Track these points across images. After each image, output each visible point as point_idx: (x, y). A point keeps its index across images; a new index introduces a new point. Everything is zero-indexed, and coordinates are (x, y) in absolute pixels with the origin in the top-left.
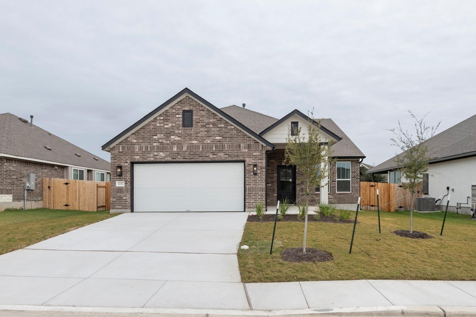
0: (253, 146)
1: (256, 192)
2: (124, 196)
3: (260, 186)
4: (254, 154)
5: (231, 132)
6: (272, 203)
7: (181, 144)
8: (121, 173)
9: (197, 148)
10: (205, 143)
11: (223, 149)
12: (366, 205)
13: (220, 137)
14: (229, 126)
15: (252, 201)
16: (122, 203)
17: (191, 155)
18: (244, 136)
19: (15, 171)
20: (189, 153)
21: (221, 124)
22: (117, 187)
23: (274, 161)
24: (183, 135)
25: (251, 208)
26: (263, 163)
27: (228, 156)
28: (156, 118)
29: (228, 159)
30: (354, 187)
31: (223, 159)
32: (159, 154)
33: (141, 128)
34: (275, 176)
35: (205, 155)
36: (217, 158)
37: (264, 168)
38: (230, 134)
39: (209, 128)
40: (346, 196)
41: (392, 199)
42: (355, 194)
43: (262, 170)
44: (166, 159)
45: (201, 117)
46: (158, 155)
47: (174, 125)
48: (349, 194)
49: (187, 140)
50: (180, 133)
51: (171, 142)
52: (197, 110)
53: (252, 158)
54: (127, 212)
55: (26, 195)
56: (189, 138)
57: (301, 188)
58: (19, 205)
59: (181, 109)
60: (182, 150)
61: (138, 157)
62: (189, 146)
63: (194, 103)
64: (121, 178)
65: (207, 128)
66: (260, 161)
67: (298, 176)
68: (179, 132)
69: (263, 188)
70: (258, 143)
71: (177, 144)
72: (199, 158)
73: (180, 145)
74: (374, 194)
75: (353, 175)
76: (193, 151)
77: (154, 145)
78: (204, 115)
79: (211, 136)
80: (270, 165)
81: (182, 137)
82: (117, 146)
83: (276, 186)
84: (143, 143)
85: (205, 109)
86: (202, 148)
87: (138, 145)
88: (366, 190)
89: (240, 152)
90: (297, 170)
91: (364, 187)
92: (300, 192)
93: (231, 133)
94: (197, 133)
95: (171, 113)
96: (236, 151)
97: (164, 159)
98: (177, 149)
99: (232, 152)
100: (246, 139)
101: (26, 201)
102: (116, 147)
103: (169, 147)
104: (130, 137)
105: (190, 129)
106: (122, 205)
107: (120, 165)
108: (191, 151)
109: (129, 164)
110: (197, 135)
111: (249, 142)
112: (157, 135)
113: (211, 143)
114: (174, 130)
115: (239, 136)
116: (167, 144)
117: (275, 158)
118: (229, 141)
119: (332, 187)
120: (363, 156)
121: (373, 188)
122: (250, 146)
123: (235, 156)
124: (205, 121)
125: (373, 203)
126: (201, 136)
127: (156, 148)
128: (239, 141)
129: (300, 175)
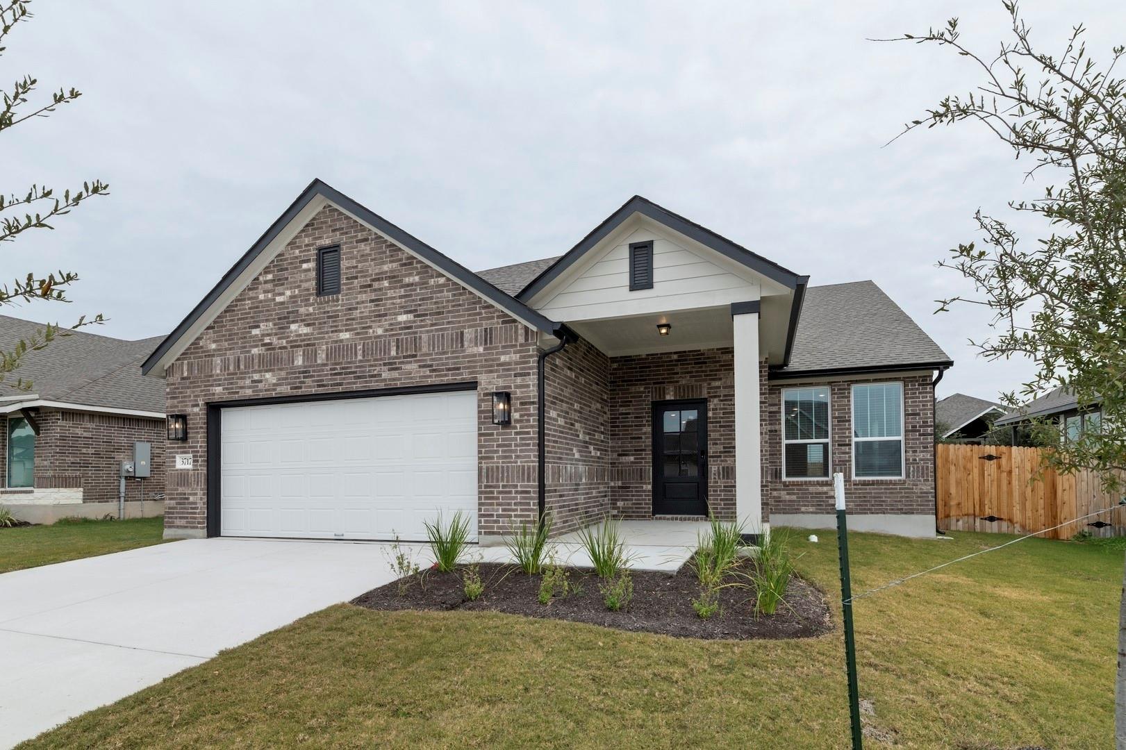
0: (501, 336)
1: (508, 481)
2: (190, 494)
3: (521, 462)
4: (503, 358)
5: (439, 295)
6: (638, 512)
7: (314, 345)
8: (185, 432)
9: (351, 353)
10: (370, 338)
11: (415, 351)
12: (967, 515)
13: (409, 315)
14: (432, 277)
15: (498, 510)
16: (188, 513)
17: (336, 374)
18: (474, 303)
19: (92, 438)
20: (331, 369)
21: (410, 275)
22: (177, 470)
23: (642, 389)
24: (317, 319)
25: (493, 533)
26: (528, 386)
27: (431, 371)
28: (257, 279)
29: (429, 381)
30: (915, 460)
31: (416, 381)
32: (263, 378)
33: (226, 311)
34: (645, 433)
35: (369, 371)
36: (400, 379)
37: (533, 403)
38: (436, 303)
39: (380, 289)
40: (885, 489)
41: (1066, 498)
42: (917, 485)
43: (526, 409)
44: (279, 389)
45: (359, 262)
46: (260, 381)
47: (297, 291)
48: (895, 484)
49: (327, 333)
50: (311, 314)
51: (291, 342)
52: (351, 242)
53: (497, 371)
54: (195, 538)
55: (123, 489)
56: (331, 327)
57: (723, 468)
58: (97, 510)
59: (312, 245)
60: (316, 361)
61: (219, 389)
62: (331, 347)
63: (343, 223)
64: (185, 447)
65: (375, 290)
66: (519, 380)
67: (714, 431)
68: (308, 310)
69: (529, 468)
70: (515, 321)
71: (305, 345)
72: (355, 383)
73: (310, 348)
74: (995, 483)
75: (911, 423)
76: (341, 363)
77: (253, 352)
78: (367, 255)
79: (385, 315)
80: (631, 402)
81: (314, 324)
82: (178, 362)
83: (649, 462)
84: (230, 349)
85: (370, 234)
86: (364, 351)
87: (221, 355)
88: (968, 472)
89: (464, 357)
90: (710, 414)
91: (961, 462)
92: (719, 478)
93: (438, 298)
94: (350, 309)
95: (291, 259)
96: (453, 353)
97: (275, 390)
98: (304, 361)
99: (441, 359)
100: (480, 314)
101: (125, 501)
102: (176, 364)
103: (285, 356)
104: (203, 338)
105: (333, 301)
106: (187, 518)
107: (183, 413)
108: (336, 364)
109: (201, 410)
110: (350, 314)
111: (489, 322)
112: (258, 327)
113: (385, 336)
114: (297, 306)
115: (460, 305)
116: (280, 348)
117: (645, 380)
118: (432, 325)
119: (839, 461)
120: (943, 360)
121: (991, 466)
122: (491, 334)
123: (449, 370)
124: (370, 272)
125: (995, 509)
126: (361, 318)
127: (256, 361)
128: (459, 322)
129: (720, 427)
